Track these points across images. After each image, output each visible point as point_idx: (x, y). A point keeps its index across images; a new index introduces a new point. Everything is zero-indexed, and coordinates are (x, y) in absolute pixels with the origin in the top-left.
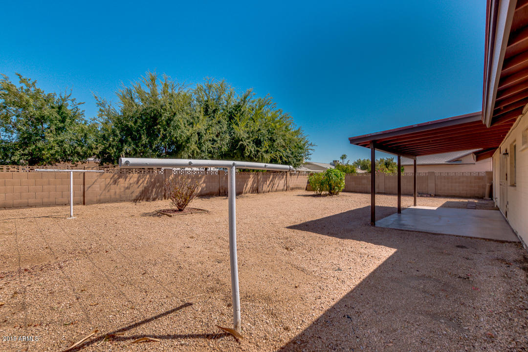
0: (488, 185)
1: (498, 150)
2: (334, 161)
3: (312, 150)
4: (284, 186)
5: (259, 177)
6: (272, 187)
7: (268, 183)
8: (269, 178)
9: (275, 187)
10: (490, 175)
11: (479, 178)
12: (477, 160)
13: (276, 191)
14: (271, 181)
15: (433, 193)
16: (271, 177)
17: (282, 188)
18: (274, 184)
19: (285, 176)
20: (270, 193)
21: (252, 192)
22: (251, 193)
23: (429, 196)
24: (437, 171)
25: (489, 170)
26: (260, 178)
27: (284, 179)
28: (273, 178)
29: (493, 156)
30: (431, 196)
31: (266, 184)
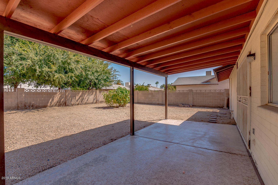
0: (226, 98)
1: (235, 66)
2: (148, 84)
3: (119, 75)
4: (94, 100)
5: (67, 94)
6: (82, 101)
7: (77, 98)
8: (79, 94)
9: (85, 101)
10: (227, 91)
11: (220, 93)
12: (219, 80)
13: (86, 104)
14: (81, 96)
15: (191, 104)
16: (81, 93)
17: (91, 102)
18: (83, 99)
19: (94, 93)
20: (79, 105)
21: (60, 105)
22: (58, 106)
23: (188, 106)
24: (194, 89)
25: (227, 88)
26: (69, 94)
27: (94, 95)
28: (82, 94)
29: (230, 77)
30: (190, 106)
31: (75, 99)
